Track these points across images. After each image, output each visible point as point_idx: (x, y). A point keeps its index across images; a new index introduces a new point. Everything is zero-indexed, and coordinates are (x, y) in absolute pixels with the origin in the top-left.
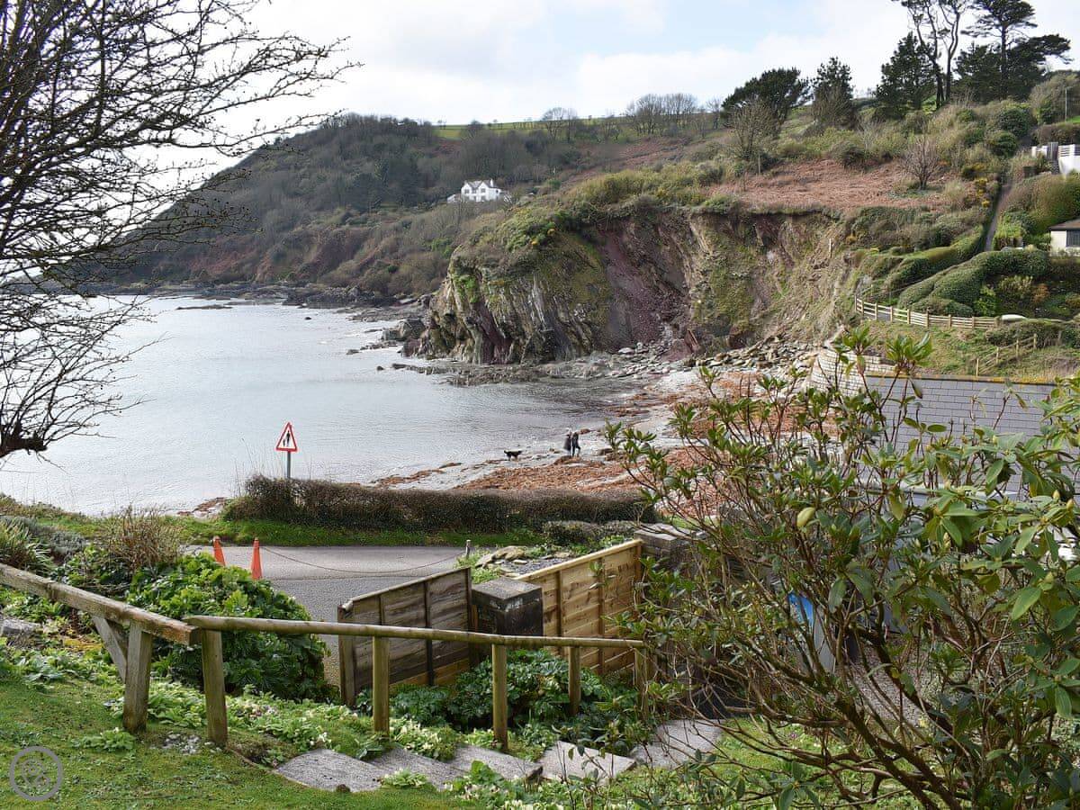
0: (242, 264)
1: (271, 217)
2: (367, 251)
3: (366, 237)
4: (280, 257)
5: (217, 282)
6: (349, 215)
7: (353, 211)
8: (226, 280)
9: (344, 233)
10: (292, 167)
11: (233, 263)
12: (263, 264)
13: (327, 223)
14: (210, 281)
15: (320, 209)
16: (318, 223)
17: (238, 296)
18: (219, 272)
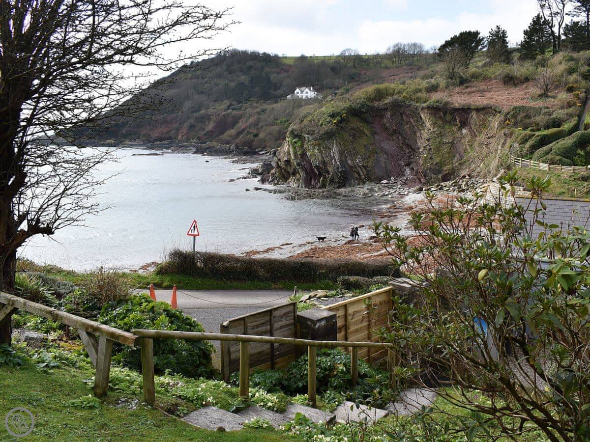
0: (170, 131)
1: (187, 105)
2: (241, 125)
3: (240, 117)
4: (192, 127)
5: (156, 140)
6: (231, 105)
7: (234, 103)
8: (161, 139)
9: (229, 114)
10: (200, 77)
11: (165, 130)
12: (183, 131)
13: (220, 108)
14: (152, 139)
15: (215, 101)
16: (214, 109)
17: (167, 148)
18: (157, 135)
